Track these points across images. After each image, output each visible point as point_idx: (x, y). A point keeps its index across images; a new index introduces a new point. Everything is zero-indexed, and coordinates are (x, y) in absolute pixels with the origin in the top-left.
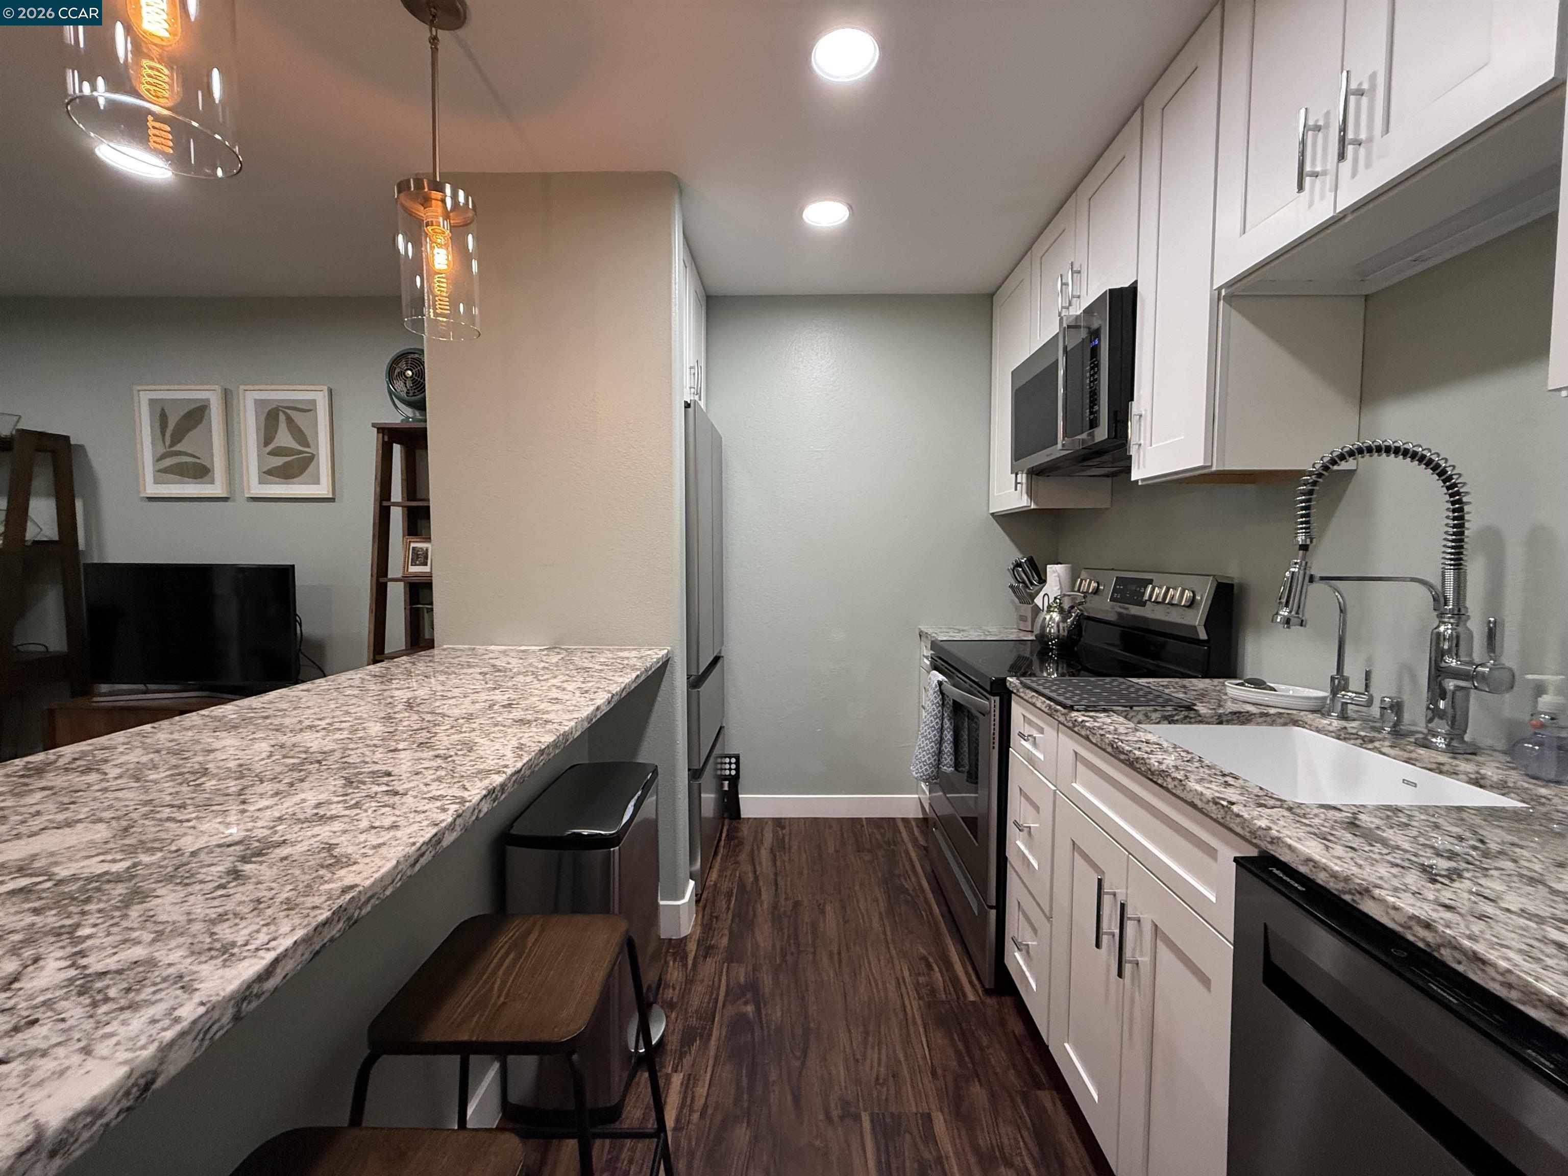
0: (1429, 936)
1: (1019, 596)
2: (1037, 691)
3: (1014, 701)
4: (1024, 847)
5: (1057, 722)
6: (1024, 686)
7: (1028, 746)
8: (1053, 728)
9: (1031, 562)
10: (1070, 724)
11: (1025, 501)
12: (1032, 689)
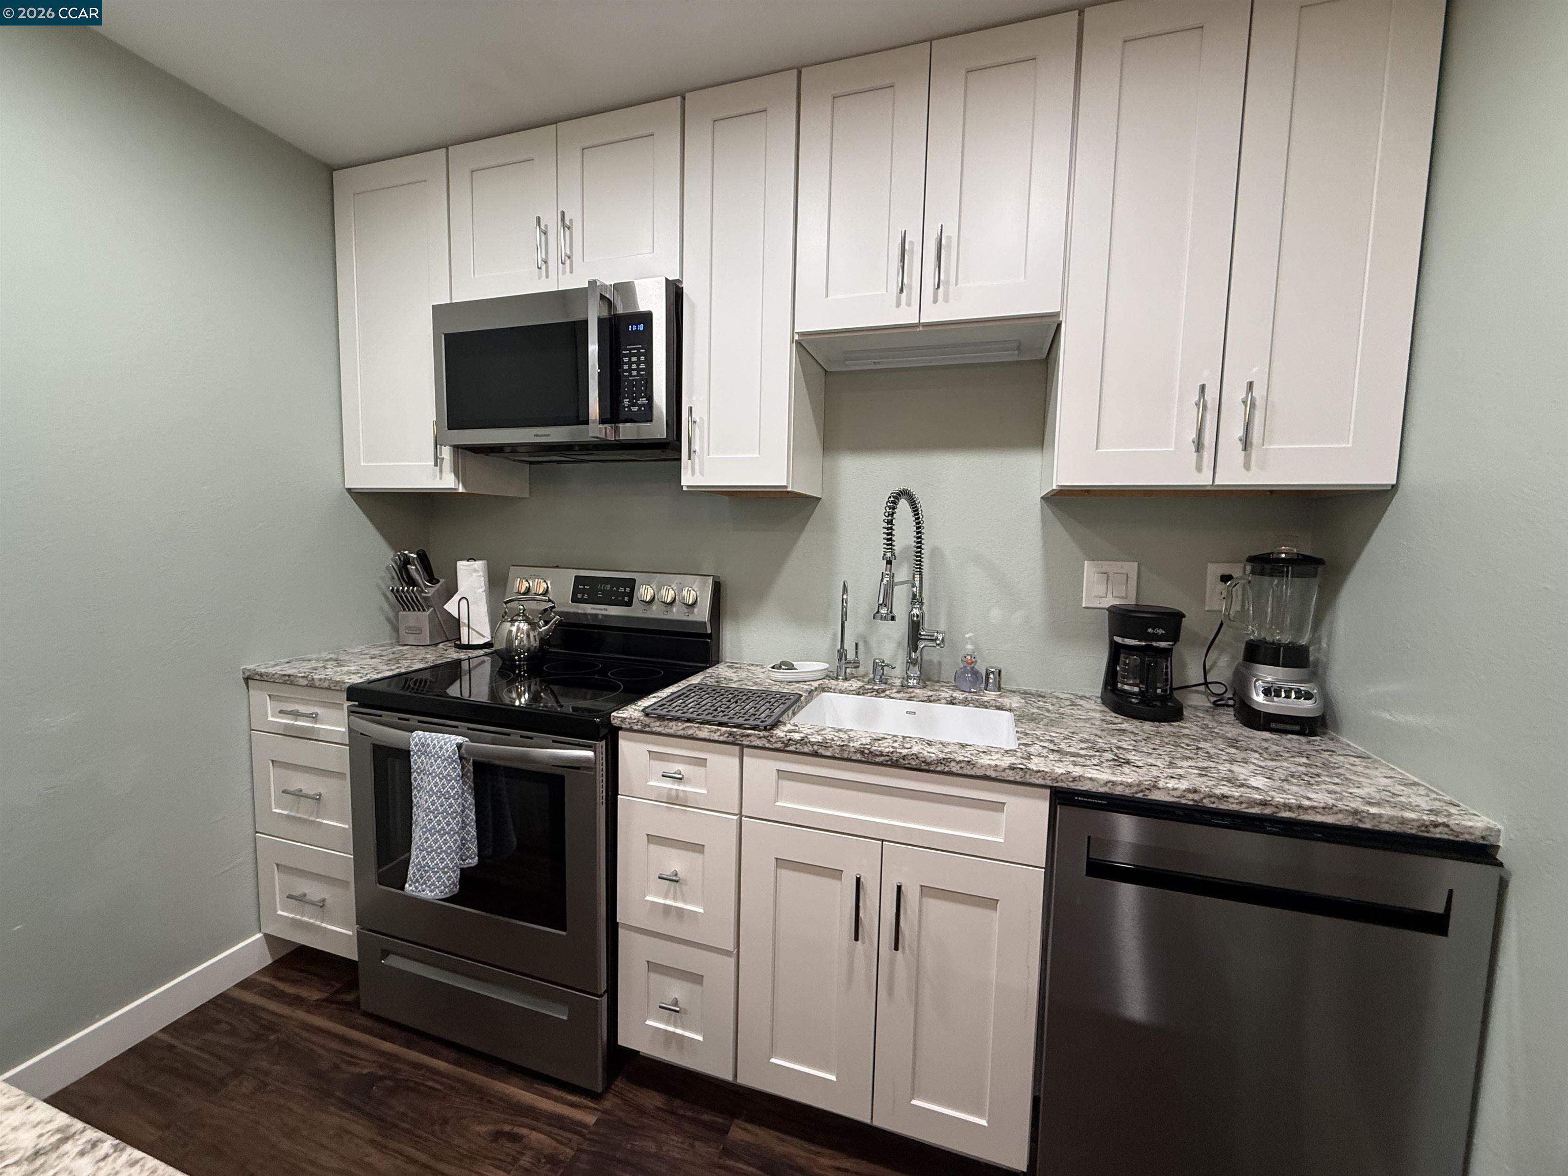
1: (406, 602)
2: (689, 720)
3: (626, 739)
4: (666, 897)
5: (742, 746)
6: (661, 718)
7: (668, 784)
8: (731, 755)
9: (423, 558)
10: (779, 745)
11: (448, 481)
12: (677, 719)
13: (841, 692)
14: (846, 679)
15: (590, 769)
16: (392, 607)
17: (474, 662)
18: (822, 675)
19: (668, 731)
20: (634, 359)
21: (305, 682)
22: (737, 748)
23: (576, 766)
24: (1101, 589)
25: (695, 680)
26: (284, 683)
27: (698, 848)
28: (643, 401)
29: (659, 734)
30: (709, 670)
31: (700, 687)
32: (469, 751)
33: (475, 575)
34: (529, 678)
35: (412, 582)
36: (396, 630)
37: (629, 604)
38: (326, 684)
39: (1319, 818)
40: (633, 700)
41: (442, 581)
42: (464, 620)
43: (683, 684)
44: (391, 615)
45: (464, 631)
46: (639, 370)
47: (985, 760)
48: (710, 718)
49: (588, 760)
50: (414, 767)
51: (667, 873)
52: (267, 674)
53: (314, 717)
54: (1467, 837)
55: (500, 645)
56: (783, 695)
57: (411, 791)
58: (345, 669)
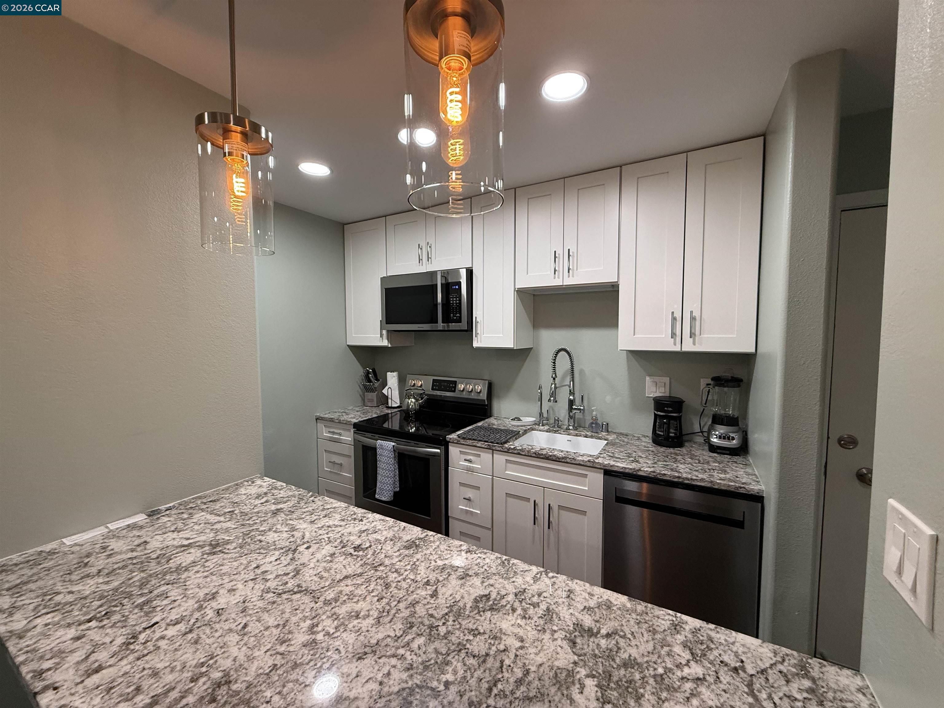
0: (655, 474)
1: (368, 389)
2: (474, 440)
3: (451, 446)
4: (466, 507)
5: (493, 450)
6: (464, 438)
7: (467, 464)
8: (489, 453)
9: (374, 371)
10: (506, 450)
11: (385, 343)
12: (470, 439)
13: (540, 431)
14: (543, 425)
15: (439, 456)
16: (362, 390)
17: (393, 414)
18: (532, 423)
19: (466, 443)
20: (455, 299)
21: (337, 421)
22: (491, 451)
23: (434, 455)
24: (654, 389)
25: (480, 424)
26: (330, 421)
27: (478, 488)
28: (458, 315)
29: (463, 444)
30: (486, 420)
31: (480, 427)
32: (397, 448)
33: (394, 378)
34: (415, 421)
35: (370, 381)
36: (363, 400)
37: (454, 391)
38: (345, 422)
39: (699, 484)
40: (454, 432)
41: (381, 380)
42: (390, 397)
43: (474, 426)
44: (361, 393)
45: (390, 401)
46: (456, 303)
47: (580, 458)
48: (481, 439)
49: (438, 453)
50: (378, 453)
51: (467, 497)
52: (324, 418)
53: (340, 434)
54: (752, 492)
55: (404, 408)
56: (512, 431)
57: (377, 462)
58: (350, 416)
